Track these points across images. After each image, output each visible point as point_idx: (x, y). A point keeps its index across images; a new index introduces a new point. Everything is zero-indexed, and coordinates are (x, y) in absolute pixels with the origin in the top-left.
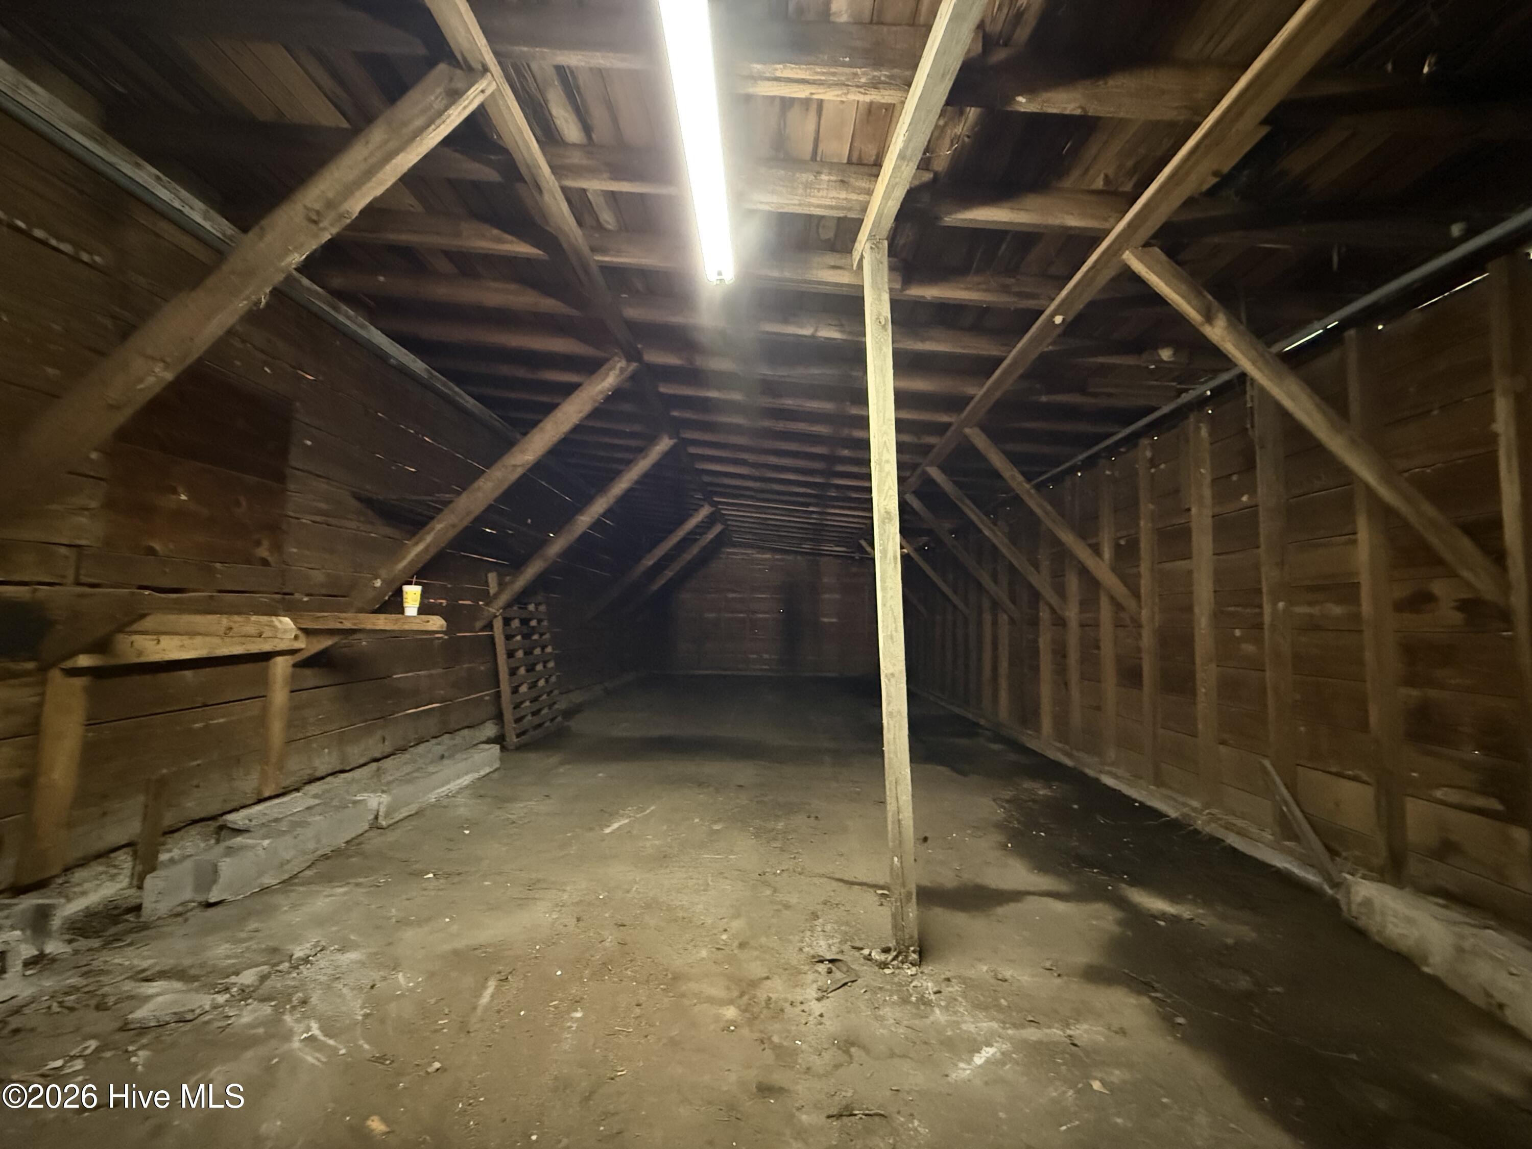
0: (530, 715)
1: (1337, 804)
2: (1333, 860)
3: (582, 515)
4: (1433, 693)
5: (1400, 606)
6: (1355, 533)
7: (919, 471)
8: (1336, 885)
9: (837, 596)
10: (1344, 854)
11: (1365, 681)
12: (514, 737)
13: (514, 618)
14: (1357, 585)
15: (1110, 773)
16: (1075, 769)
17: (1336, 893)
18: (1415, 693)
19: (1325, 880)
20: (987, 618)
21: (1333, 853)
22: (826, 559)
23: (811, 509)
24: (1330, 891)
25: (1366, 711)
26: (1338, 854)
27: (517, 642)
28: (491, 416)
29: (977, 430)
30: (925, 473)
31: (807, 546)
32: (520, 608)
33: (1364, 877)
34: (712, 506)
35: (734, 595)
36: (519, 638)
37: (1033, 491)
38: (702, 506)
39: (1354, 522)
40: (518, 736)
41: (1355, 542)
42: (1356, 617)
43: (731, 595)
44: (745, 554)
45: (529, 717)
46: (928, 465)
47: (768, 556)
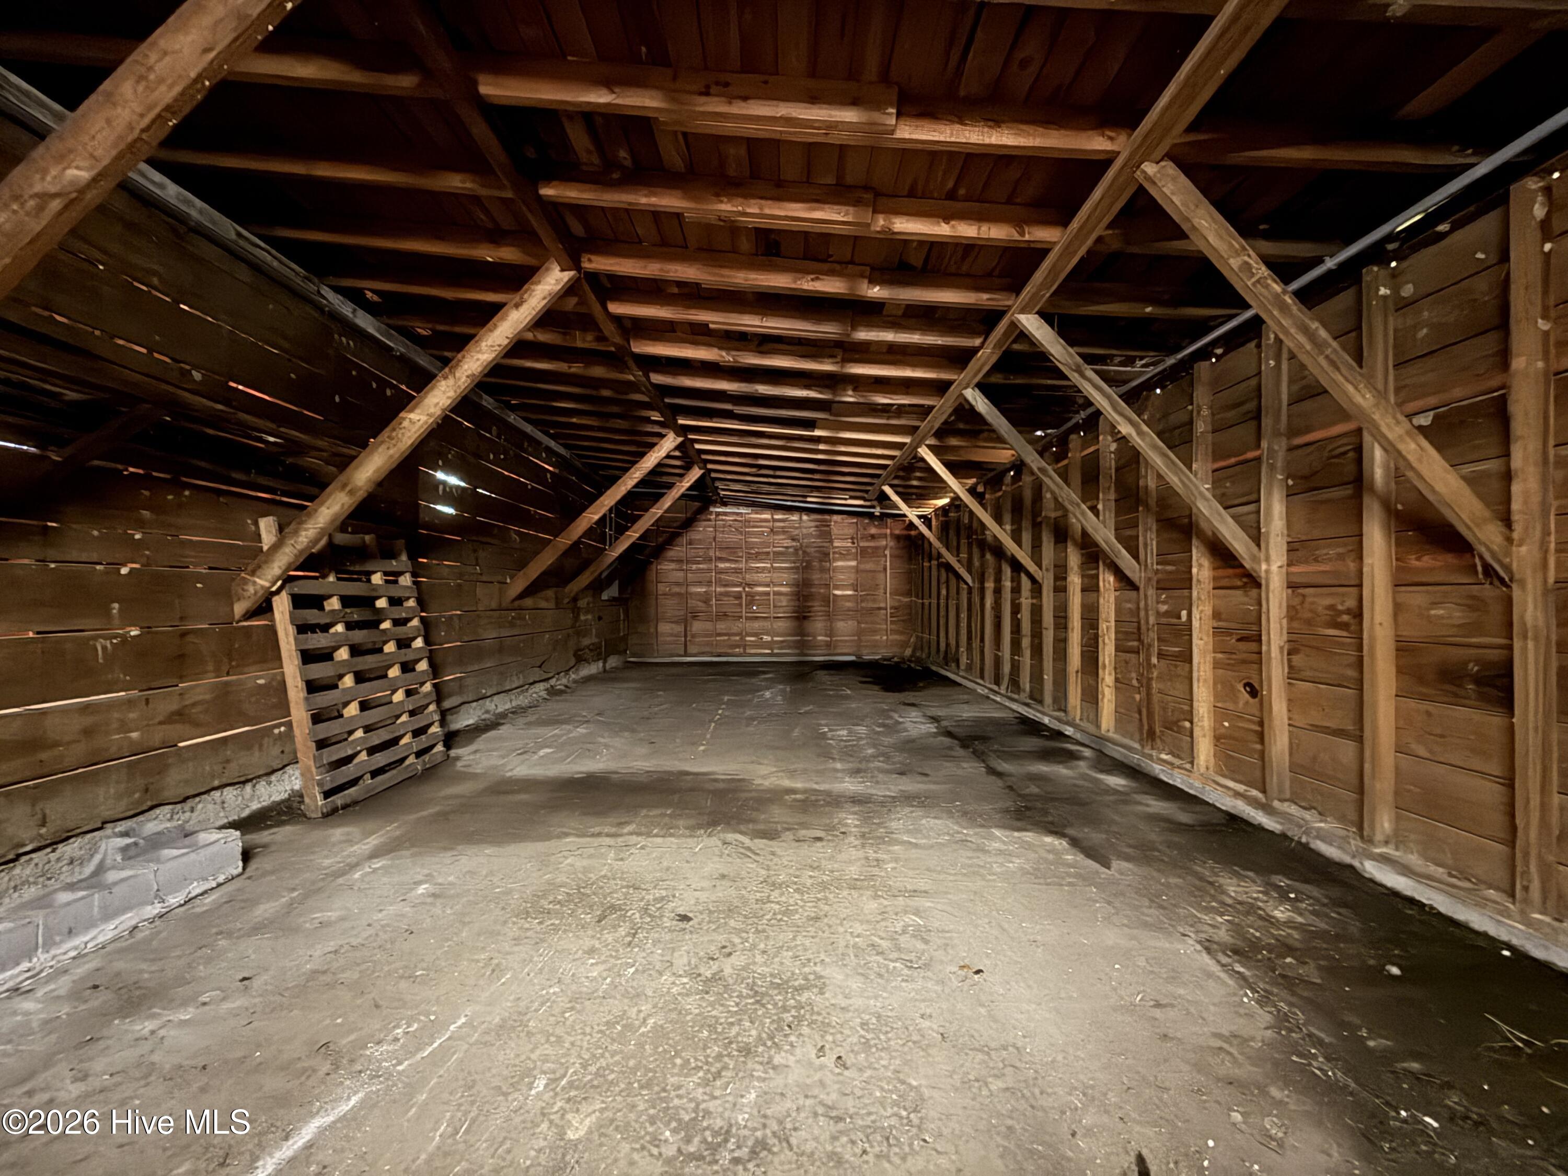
0: (364, 753)
3: (411, 411)
7: (1002, 326)
9: (854, 563)
12: (319, 797)
13: (330, 596)
15: (1385, 859)
16: (1284, 836)
20: (1075, 581)
22: (836, 518)
23: (818, 433)
27: (337, 633)
28: (239, 235)
29: (1170, 168)
30: (1014, 325)
31: (813, 499)
32: (339, 579)
34: (678, 435)
35: (728, 565)
36: (340, 628)
37: (1288, 299)
38: (662, 436)
40: (327, 794)
43: (722, 565)
44: (737, 514)
45: (363, 756)
46: (1023, 311)
47: (767, 516)
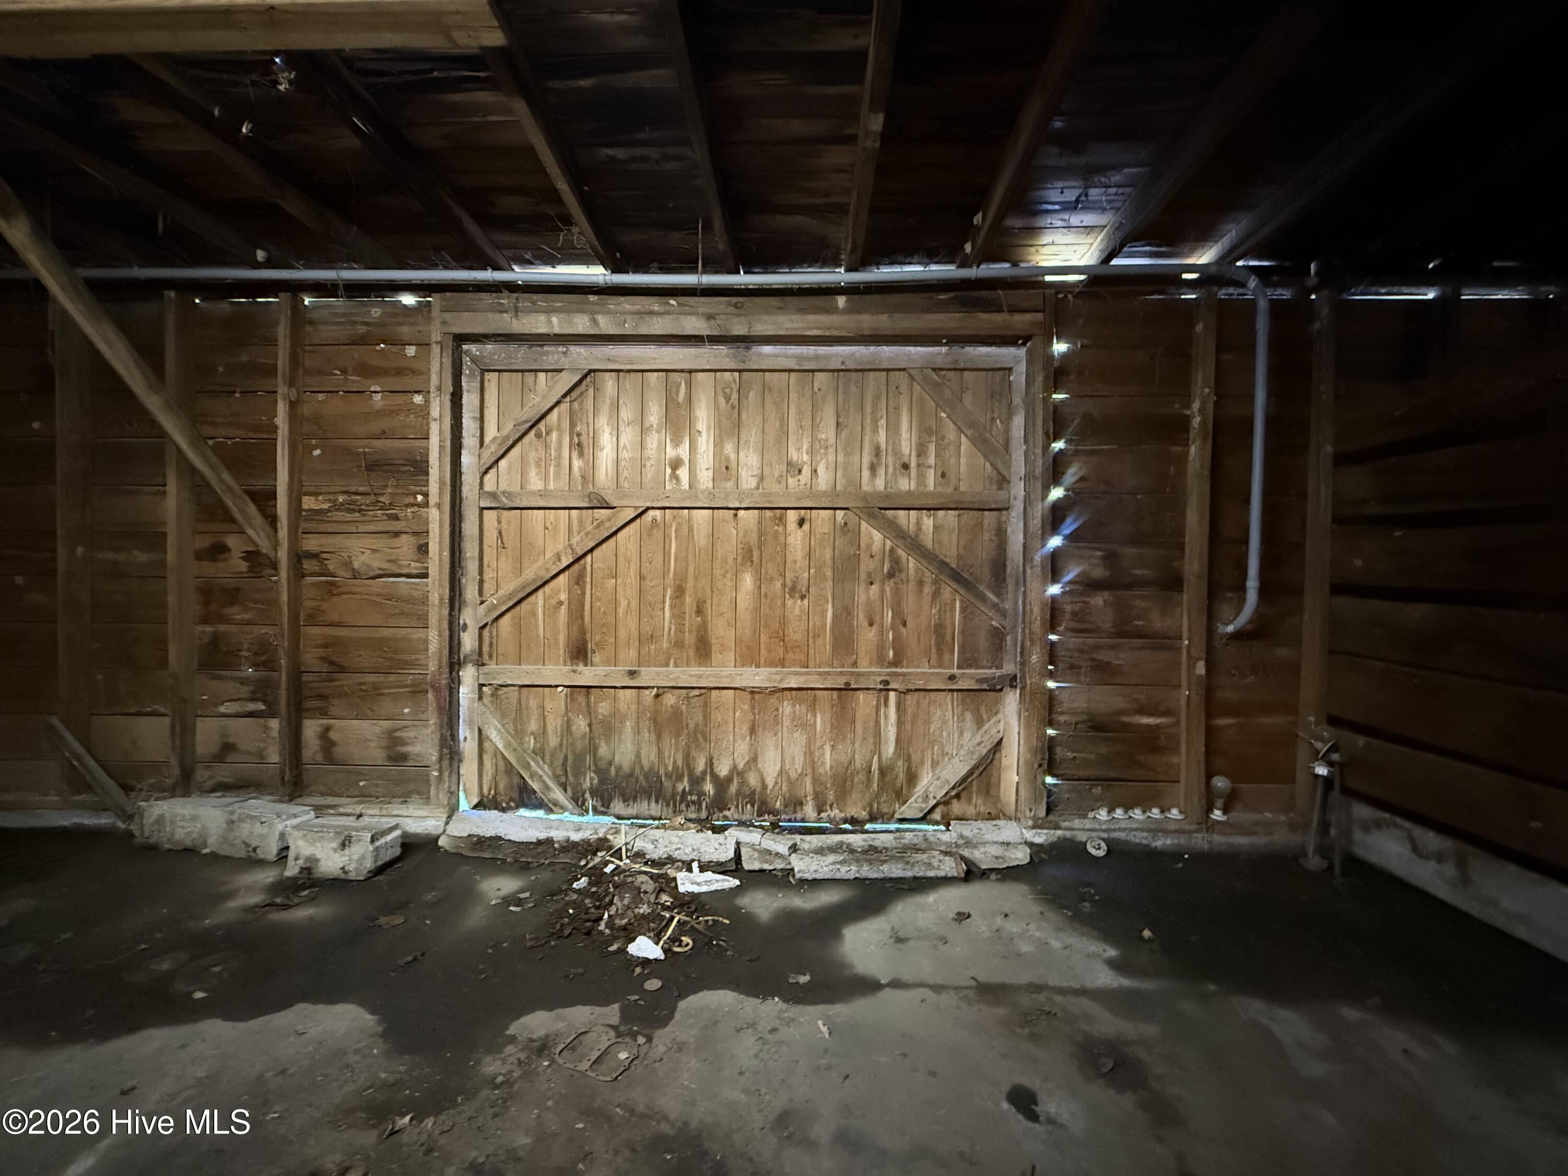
1: (134, 743)
2: (127, 795)
4: (222, 628)
5: (200, 555)
6: (165, 485)
8: (129, 818)
10: (139, 786)
11: (166, 623)
14: (164, 534)
17: (129, 825)
18: (208, 629)
19: (118, 816)
21: (127, 789)
24: (121, 826)
25: (166, 650)
26: (132, 789)
33: (157, 799)
39: (164, 476)
41: (165, 493)
42: (163, 563)
